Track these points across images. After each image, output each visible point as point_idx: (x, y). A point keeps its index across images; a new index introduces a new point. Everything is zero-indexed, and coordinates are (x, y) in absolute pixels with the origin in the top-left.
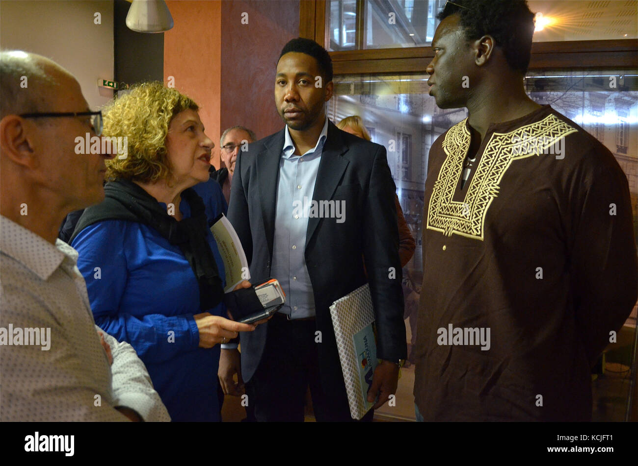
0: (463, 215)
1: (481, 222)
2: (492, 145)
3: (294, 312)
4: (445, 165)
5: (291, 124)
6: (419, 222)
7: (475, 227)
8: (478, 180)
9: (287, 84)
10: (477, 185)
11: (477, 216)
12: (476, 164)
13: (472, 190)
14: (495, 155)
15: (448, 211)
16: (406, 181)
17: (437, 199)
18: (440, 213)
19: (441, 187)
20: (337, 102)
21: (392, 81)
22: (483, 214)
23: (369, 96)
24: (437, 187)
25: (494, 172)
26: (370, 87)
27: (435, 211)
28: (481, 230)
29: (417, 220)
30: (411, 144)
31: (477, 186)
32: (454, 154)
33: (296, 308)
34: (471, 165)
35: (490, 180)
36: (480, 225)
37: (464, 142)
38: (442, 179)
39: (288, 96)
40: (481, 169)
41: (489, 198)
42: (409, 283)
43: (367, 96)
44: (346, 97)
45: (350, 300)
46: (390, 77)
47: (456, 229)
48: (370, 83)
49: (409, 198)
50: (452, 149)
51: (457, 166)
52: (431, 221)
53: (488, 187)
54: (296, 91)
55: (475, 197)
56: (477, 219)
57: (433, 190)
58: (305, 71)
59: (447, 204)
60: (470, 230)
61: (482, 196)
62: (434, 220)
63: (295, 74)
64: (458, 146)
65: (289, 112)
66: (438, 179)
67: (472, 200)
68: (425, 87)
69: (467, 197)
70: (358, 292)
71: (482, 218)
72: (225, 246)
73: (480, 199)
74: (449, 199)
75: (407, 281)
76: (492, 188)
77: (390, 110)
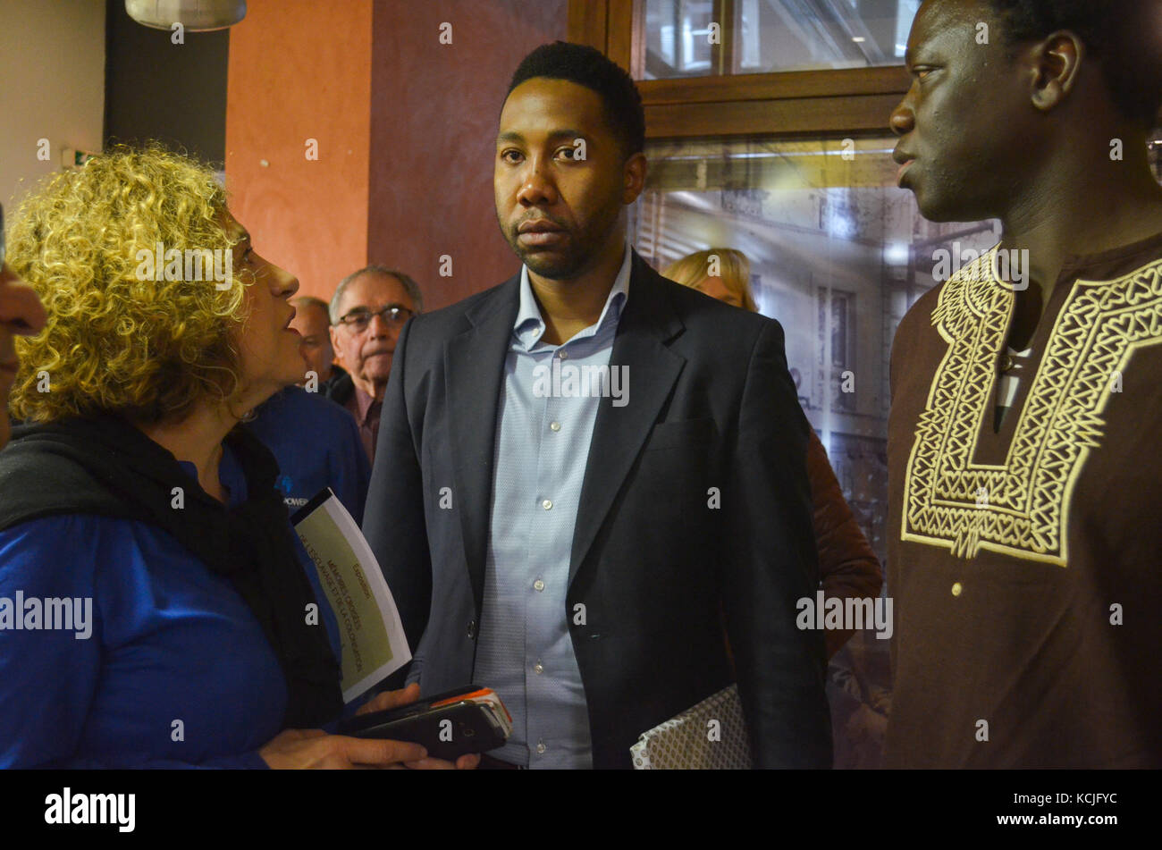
0: (1006, 499)
1: (1059, 517)
2: (1073, 313)
3: (538, 759)
4: (944, 370)
5: (534, 261)
6: (877, 520)
7: (1043, 530)
8: (1042, 405)
9: (524, 159)
10: (1039, 417)
11: (1046, 501)
12: (1033, 365)
13: (1026, 431)
14: (1084, 336)
15: (963, 491)
16: (843, 413)
17: (929, 459)
18: (939, 496)
19: (937, 428)
20: (663, 210)
21: (803, 154)
22: (1062, 493)
23: (744, 194)
24: (926, 428)
25: (1084, 380)
26: (748, 169)
27: (925, 494)
28: (1058, 537)
29: (872, 514)
30: (854, 317)
31: (1041, 421)
32: (968, 339)
33: (541, 748)
34: (1017, 366)
35: (1074, 403)
36: (1055, 523)
37: (994, 308)
38: (939, 407)
39: (527, 189)
40: (1047, 376)
41: (1078, 451)
42: (851, 686)
43: (740, 192)
44: (685, 196)
45: (688, 729)
46: (800, 145)
47: (988, 536)
48: (747, 159)
49: (851, 457)
50: (961, 329)
51: (979, 371)
52: (913, 520)
53: (1072, 423)
54: (547, 177)
55: (1038, 449)
56: (1045, 508)
57: (915, 437)
58: (572, 126)
59: (958, 473)
60: (1026, 539)
61: (1056, 447)
62: (922, 517)
63: (546, 135)
64: (979, 319)
65: (529, 230)
66: (928, 407)
67: (1029, 457)
68: (889, 170)
69: (1014, 452)
70: (709, 707)
71: (1060, 505)
72: (336, 574)
73: (1051, 455)
74: (961, 458)
75: (845, 677)
76: (1083, 423)
77: (798, 229)
